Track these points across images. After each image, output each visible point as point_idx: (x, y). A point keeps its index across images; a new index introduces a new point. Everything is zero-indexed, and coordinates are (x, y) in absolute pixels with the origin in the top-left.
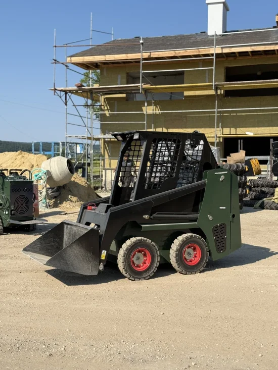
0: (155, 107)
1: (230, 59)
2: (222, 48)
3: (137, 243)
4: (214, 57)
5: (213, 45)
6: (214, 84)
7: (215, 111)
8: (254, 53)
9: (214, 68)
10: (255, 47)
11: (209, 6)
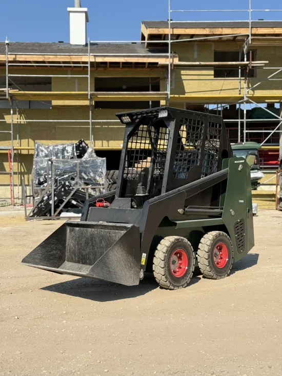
0: (19, 116)
1: (99, 69)
2: (95, 56)
3: (176, 243)
4: (89, 65)
5: (88, 53)
6: (89, 93)
7: (89, 122)
8: (126, 64)
9: (89, 76)
10: (129, 58)
11: (71, 14)
